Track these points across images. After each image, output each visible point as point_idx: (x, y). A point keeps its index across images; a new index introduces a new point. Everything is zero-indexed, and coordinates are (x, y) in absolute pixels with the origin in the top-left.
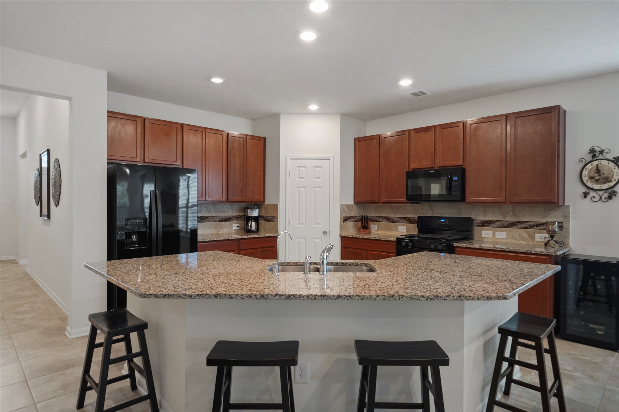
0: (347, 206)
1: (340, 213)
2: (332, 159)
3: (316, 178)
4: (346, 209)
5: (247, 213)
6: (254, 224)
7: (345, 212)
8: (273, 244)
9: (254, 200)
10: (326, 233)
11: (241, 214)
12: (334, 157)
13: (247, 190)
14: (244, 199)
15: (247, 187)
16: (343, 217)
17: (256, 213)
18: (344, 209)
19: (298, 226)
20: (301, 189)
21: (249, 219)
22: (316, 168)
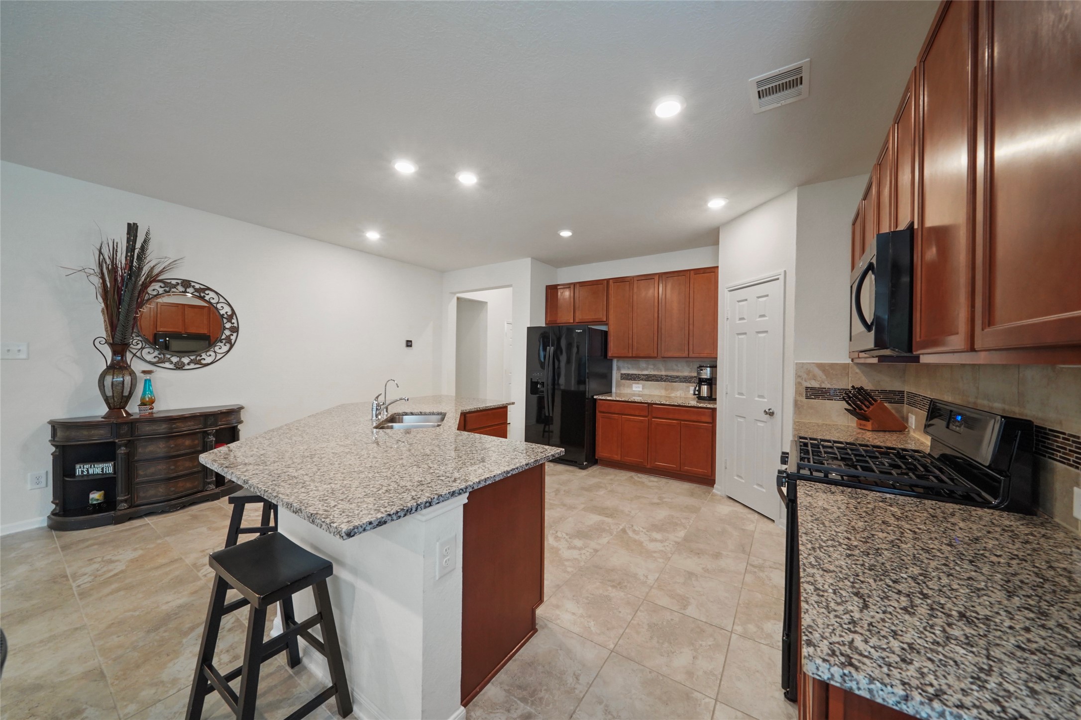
0: (821, 366)
1: (796, 379)
2: (782, 277)
3: (761, 316)
4: (818, 372)
5: (699, 373)
6: (705, 389)
7: (814, 378)
8: (709, 420)
9: (702, 355)
10: (771, 414)
11: (695, 374)
12: (785, 271)
13: (691, 343)
14: (686, 354)
15: (691, 339)
16: (807, 388)
17: (706, 373)
18: (808, 372)
19: (737, 396)
20: (740, 337)
21: (701, 381)
22: (760, 299)
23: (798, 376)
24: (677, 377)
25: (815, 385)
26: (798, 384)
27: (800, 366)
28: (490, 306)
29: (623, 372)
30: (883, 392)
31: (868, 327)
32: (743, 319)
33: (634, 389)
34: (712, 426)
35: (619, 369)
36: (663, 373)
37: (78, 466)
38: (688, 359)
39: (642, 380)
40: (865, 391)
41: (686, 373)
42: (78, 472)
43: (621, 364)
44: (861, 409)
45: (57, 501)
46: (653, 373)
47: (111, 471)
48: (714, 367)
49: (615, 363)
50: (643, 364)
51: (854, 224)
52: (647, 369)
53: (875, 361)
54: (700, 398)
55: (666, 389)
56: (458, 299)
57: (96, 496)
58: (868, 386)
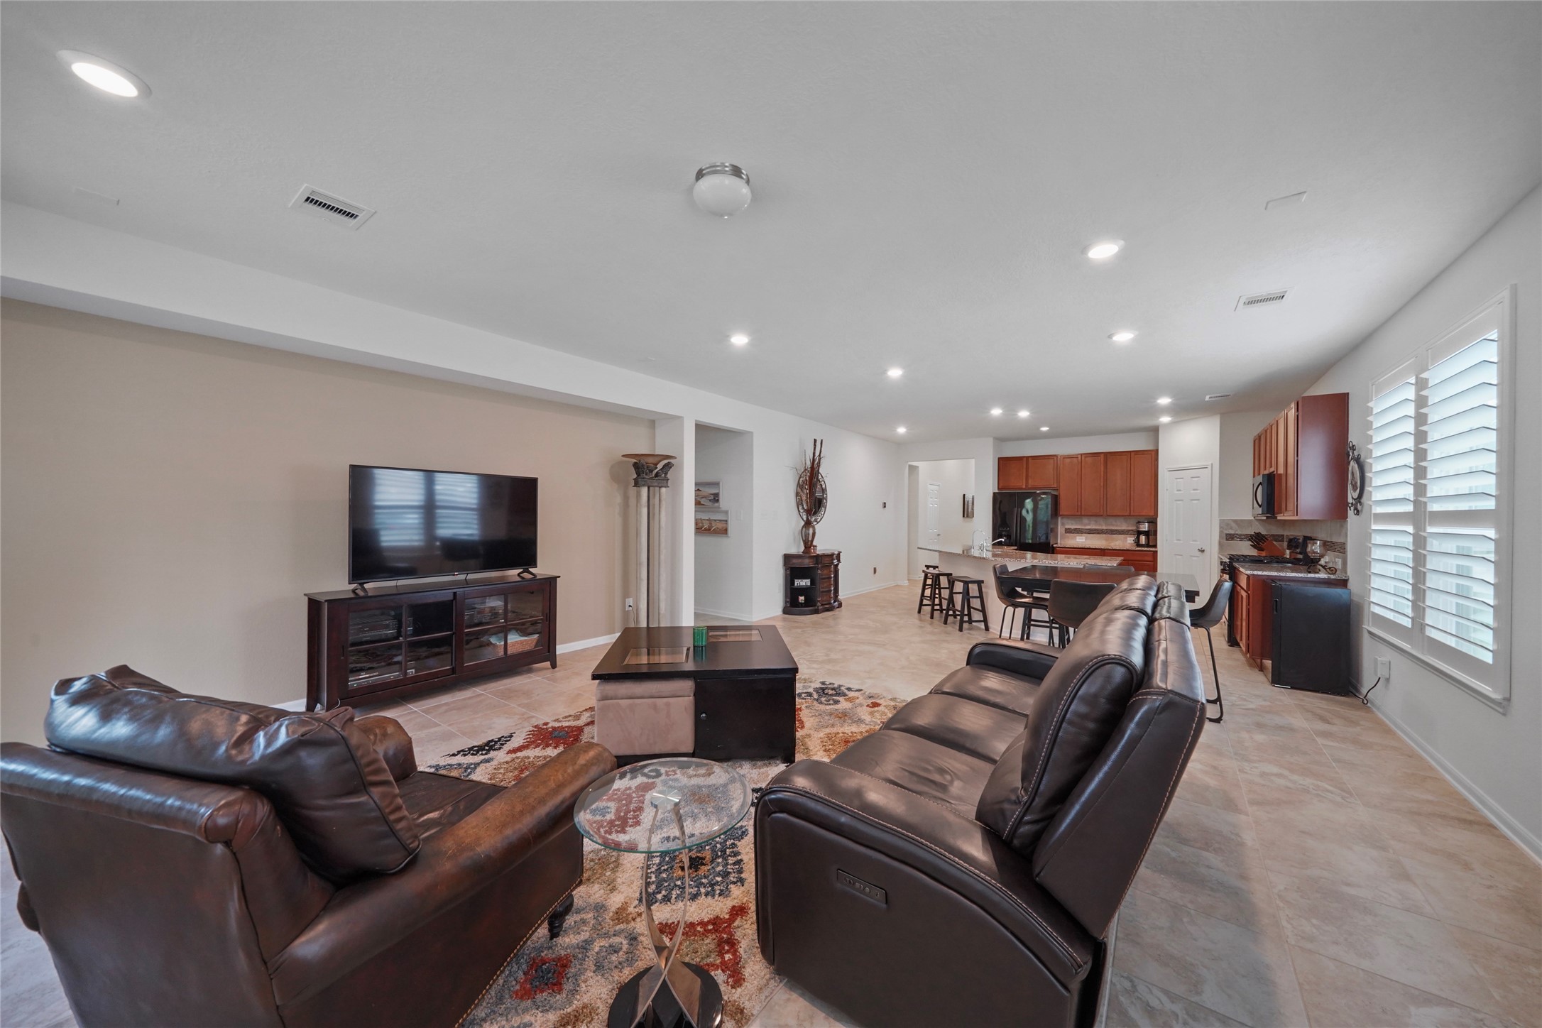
0: (1235, 521)
1: (1220, 529)
2: (1210, 467)
3: (1194, 490)
4: (1234, 525)
5: (1138, 527)
6: (1143, 539)
7: (1231, 528)
8: (1151, 559)
9: (1141, 514)
10: (1203, 551)
11: (1134, 528)
12: (1212, 464)
13: (1132, 504)
14: (1128, 513)
15: (1132, 501)
16: (1227, 535)
17: (1145, 527)
18: (1228, 525)
19: (1176, 541)
20: (1179, 502)
21: (1139, 533)
22: (1194, 479)
23: (1221, 527)
24: (1116, 530)
25: (1232, 532)
26: (1221, 532)
27: (1222, 522)
28: (920, 469)
29: (1067, 527)
30: (1273, 535)
31: (1260, 506)
32: (1180, 490)
33: (1078, 540)
34: (1154, 565)
35: (1063, 524)
36: (1104, 528)
37: (796, 580)
38: (1127, 517)
39: (1085, 533)
40: (1262, 535)
41: (1124, 527)
42: (796, 584)
43: (1065, 520)
44: (1259, 544)
45: (788, 600)
46: (1094, 527)
47: (809, 584)
48: (1153, 522)
49: (1060, 519)
50: (1085, 520)
51: (1254, 441)
52: (1089, 524)
53: (1265, 518)
54: (1138, 544)
55: (1106, 540)
56: (910, 466)
57: (802, 599)
58: (1264, 532)
